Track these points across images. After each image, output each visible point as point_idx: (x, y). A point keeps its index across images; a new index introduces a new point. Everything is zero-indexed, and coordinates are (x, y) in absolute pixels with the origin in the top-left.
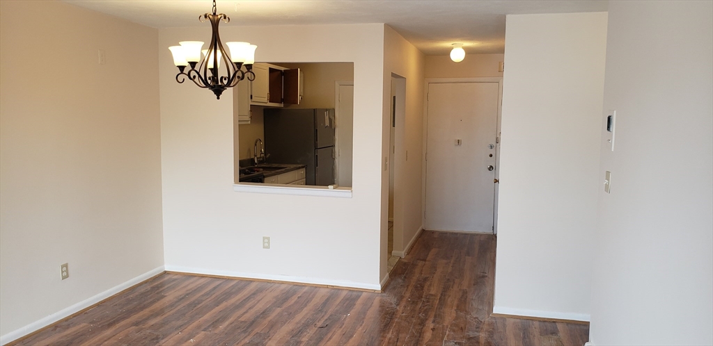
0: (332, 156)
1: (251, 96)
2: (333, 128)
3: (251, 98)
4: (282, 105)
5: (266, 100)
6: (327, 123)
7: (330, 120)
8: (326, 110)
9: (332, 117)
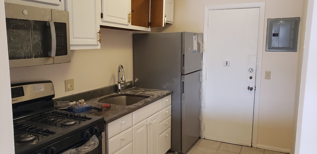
0: (199, 80)
1: (102, 15)
2: (201, 52)
3: (102, 17)
4: (149, 30)
5: (126, 21)
6: (195, 48)
7: (199, 44)
8: (195, 34)
9: (200, 42)
